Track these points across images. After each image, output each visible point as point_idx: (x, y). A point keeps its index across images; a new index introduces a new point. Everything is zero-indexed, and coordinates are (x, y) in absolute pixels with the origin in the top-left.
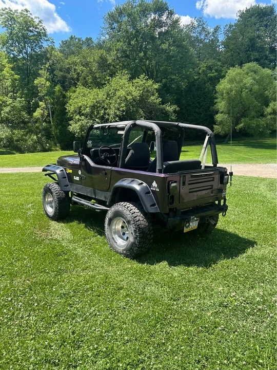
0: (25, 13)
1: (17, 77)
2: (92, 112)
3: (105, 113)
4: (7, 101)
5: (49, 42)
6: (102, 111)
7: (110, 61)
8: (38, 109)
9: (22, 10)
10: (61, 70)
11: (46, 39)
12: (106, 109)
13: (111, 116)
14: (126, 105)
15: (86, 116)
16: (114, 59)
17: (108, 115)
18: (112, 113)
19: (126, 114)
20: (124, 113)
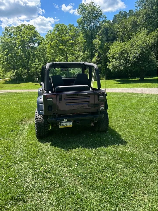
0: (91, 4)
1: (85, 41)
2: (120, 57)
3: (127, 56)
4: (80, 54)
5: (103, 18)
6: (126, 55)
7: (139, 22)
8: (95, 57)
9: (90, 3)
10: (112, 33)
11: (102, 16)
12: (128, 54)
13: (131, 58)
14: (141, 50)
15: (116, 59)
16: (142, 21)
17: (130, 57)
18: (131, 56)
19: (141, 56)
20: (140, 55)
